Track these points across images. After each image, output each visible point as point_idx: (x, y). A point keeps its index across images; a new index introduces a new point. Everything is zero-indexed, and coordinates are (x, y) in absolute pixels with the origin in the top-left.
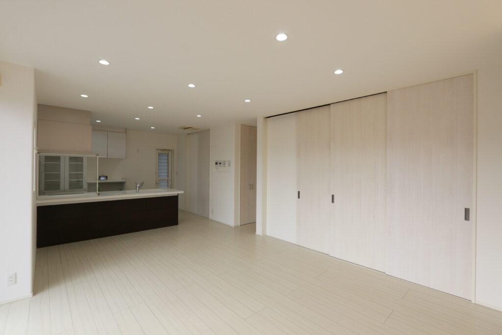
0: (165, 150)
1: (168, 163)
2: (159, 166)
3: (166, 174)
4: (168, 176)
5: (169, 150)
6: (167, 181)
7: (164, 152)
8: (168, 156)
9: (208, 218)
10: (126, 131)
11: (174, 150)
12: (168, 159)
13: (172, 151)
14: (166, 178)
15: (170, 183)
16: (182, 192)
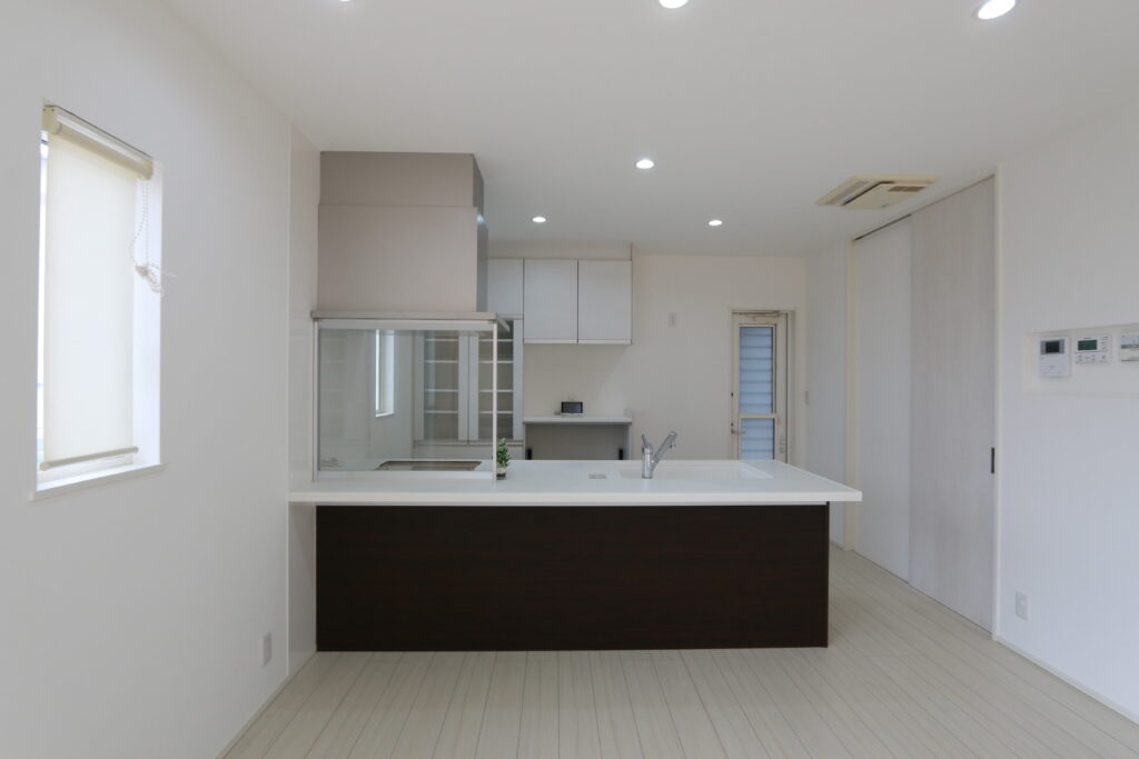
0: (762, 314)
1: (773, 359)
2: (742, 371)
3: (768, 400)
4: (773, 407)
5: (777, 313)
6: (771, 423)
7: (760, 321)
8: (773, 336)
9: (988, 634)
10: (632, 252)
11: (793, 313)
12: (773, 347)
13: (788, 316)
14: (766, 413)
15: (780, 430)
16: (855, 496)
